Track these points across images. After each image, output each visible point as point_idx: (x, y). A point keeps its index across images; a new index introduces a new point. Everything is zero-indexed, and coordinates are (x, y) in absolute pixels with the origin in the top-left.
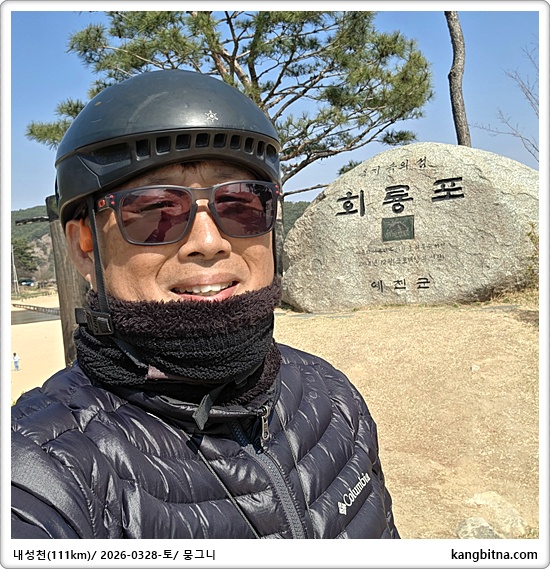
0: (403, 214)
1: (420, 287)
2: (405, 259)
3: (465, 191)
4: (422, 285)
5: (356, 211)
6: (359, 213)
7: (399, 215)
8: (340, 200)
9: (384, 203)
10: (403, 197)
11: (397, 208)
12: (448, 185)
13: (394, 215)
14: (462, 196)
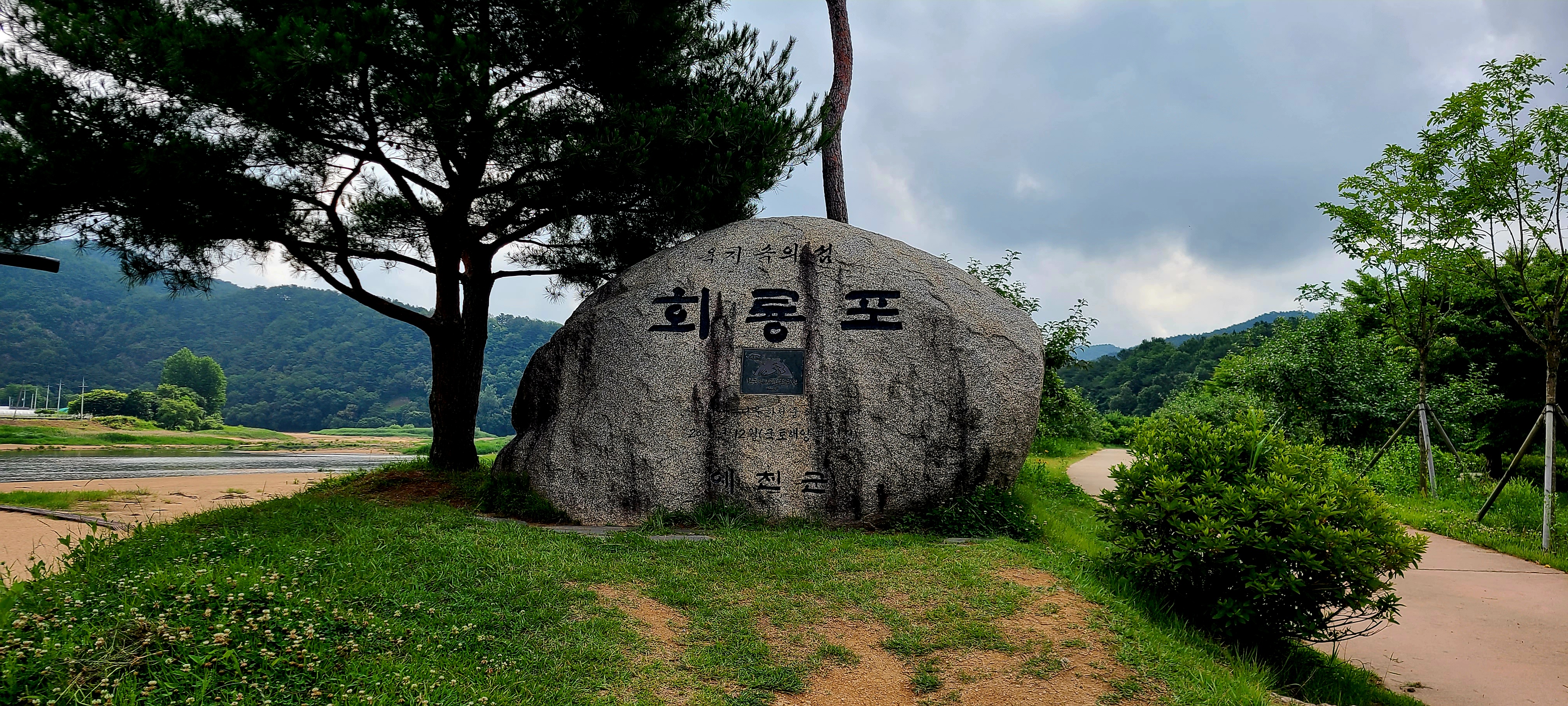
0: (785, 344)
1: (807, 489)
3: (905, 317)
4: (813, 486)
5: (691, 327)
6: (697, 332)
7: (776, 345)
8: (658, 300)
9: (749, 320)
10: (787, 313)
11: (773, 331)
12: (873, 303)
13: (765, 344)
14: (898, 326)
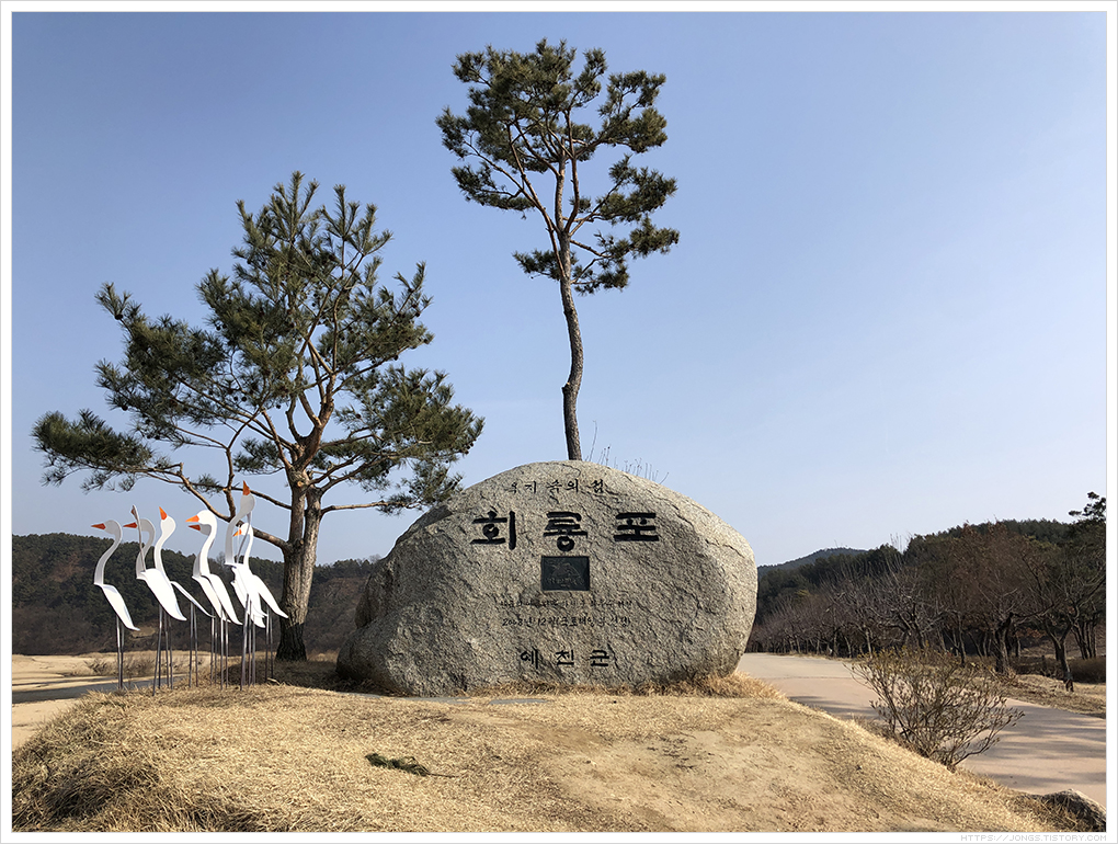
0: (574, 552)
1: (594, 664)
2: (574, 619)
3: (661, 532)
4: (598, 661)
5: (503, 541)
6: (507, 545)
7: (567, 553)
8: (476, 521)
9: (545, 534)
10: (573, 530)
11: (564, 543)
12: (636, 522)
13: (558, 553)
14: (656, 538)
